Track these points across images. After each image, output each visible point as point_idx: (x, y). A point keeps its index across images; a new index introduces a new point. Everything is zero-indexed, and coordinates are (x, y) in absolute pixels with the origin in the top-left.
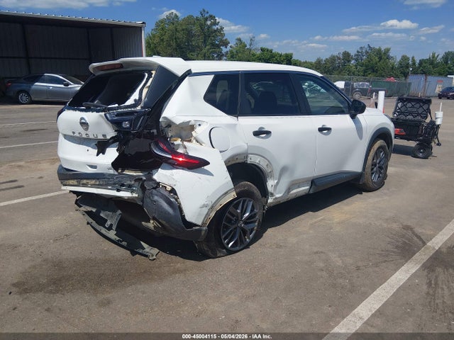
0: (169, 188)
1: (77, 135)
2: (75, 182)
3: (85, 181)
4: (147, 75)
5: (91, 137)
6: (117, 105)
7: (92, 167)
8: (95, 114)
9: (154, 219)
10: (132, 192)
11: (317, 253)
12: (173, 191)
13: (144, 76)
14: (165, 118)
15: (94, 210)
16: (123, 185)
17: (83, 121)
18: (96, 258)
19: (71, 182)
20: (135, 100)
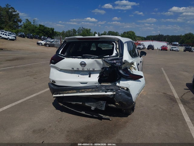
0: (126, 89)
1: (75, 69)
2: (75, 91)
5: (86, 69)
6: (109, 56)
7: (82, 83)
9: (119, 102)
12: (128, 89)
15: (81, 103)
16: (109, 90)
17: (82, 63)
19: (70, 92)
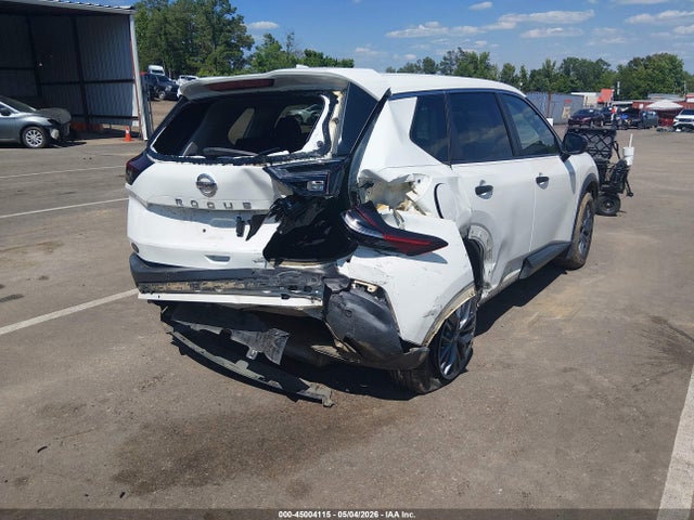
0: (372, 289)
1: (186, 204)
2: (185, 286)
3: (210, 284)
4: (327, 101)
5: (219, 206)
6: (286, 152)
7: (214, 258)
8: (230, 167)
9: (346, 340)
10: (314, 297)
11: (565, 370)
12: (380, 292)
13: (323, 102)
14: (367, 172)
15: (217, 331)
16: (295, 288)
17: (203, 180)
18: (233, 412)
19: (174, 286)
20: (320, 144)
